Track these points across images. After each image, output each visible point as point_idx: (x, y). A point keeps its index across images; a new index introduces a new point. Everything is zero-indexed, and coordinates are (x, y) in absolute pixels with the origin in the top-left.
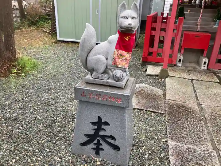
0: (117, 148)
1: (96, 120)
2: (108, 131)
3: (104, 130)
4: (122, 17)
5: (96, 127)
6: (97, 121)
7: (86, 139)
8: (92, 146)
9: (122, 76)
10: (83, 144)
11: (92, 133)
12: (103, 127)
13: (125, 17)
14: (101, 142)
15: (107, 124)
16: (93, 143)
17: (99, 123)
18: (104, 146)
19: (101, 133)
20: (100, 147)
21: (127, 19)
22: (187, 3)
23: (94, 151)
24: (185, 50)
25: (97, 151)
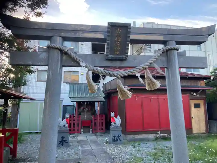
0: (67, 142)
1: (62, 137)
7: (60, 142)
8: (61, 144)
10: (59, 144)
11: (61, 140)
12: (64, 138)
15: (64, 137)
18: (64, 143)
19: (63, 140)
24: (84, 127)
25: (63, 145)
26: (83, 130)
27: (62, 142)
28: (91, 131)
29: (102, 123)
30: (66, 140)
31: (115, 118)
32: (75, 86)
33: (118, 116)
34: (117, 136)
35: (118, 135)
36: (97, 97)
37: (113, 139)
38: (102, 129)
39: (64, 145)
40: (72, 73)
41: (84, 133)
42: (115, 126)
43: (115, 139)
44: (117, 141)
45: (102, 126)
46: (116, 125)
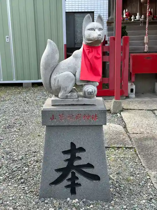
0: (96, 178)
1: (68, 148)
2: (84, 159)
3: (80, 158)
4: (89, 29)
5: (68, 156)
6: (70, 149)
8: (65, 182)
9: (94, 91)
10: (56, 182)
11: (65, 165)
12: (78, 155)
13: (92, 29)
14: (77, 175)
15: (82, 150)
16: (67, 178)
17: (73, 151)
18: (81, 179)
19: (76, 163)
20: (76, 182)
21: (95, 31)
22: (127, 19)
23: (69, 190)
24: (137, 76)
26: (134, 87)
27: (70, 176)
30: (90, 166)
39: (78, 189)
41: (138, 95)
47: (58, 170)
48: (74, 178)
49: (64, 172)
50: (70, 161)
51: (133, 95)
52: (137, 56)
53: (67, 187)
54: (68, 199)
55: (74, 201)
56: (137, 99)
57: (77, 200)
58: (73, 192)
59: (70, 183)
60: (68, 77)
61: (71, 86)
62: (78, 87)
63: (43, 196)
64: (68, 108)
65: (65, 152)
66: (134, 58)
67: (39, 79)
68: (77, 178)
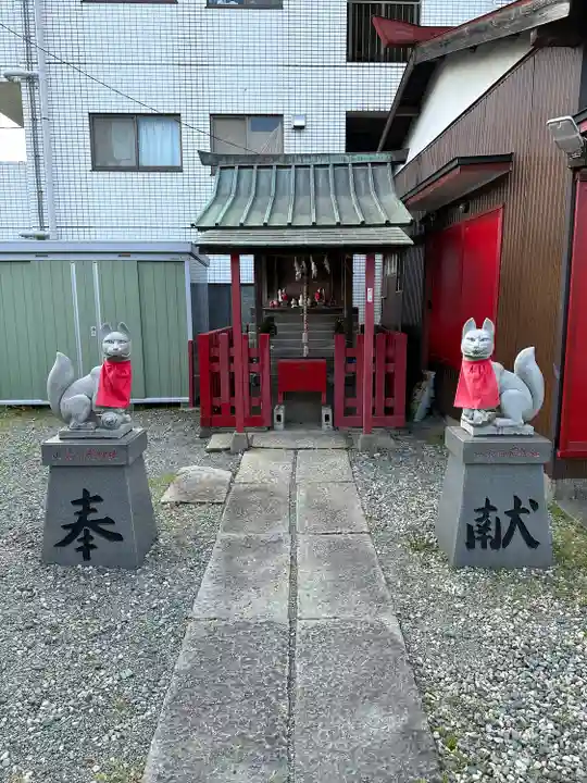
0: (117, 537)
1: (80, 497)
2: (101, 511)
3: (95, 510)
5: (80, 508)
6: (82, 498)
7: (65, 532)
8: (76, 544)
10: (62, 544)
11: (75, 519)
12: (93, 505)
14: (92, 533)
15: (98, 499)
16: (78, 538)
17: (86, 501)
18: (97, 539)
19: (91, 517)
20: (90, 543)
23: (80, 554)
24: (286, 395)
25: (86, 551)
26: (281, 413)
27: (81, 535)
28: (327, 418)
29: (389, 378)
30: (108, 521)
31: (497, 366)
32: (245, 172)
33: (526, 356)
34: (504, 504)
35: (517, 501)
36: (363, 225)
37: (470, 527)
38: (389, 411)
40: (248, 122)
42: (490, 430)
43: (492, 533)
44: (501, 542)
45: (389, 393)
46: (499, 421)
47: (65, 527)
48: (87, 538)
49: (74, 529)
50: (82, 515)
51: (280, 425)
52: (287, 364)
53: (78, 549)
54: (79, 566)
55: (86, 569)
56: (286, 432)
57: (91, 567)
58: (87, 557)
59: (81, 544)
60: (81, 401)
61: (84, 413)
62: (92, 416)
63: (46, 561)
64: (76, 443)
65: (75, 503)
66: (282, 367)
67: (146, 397)
68: (92, 538)
